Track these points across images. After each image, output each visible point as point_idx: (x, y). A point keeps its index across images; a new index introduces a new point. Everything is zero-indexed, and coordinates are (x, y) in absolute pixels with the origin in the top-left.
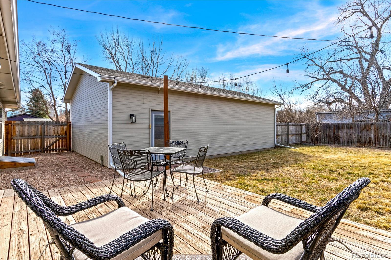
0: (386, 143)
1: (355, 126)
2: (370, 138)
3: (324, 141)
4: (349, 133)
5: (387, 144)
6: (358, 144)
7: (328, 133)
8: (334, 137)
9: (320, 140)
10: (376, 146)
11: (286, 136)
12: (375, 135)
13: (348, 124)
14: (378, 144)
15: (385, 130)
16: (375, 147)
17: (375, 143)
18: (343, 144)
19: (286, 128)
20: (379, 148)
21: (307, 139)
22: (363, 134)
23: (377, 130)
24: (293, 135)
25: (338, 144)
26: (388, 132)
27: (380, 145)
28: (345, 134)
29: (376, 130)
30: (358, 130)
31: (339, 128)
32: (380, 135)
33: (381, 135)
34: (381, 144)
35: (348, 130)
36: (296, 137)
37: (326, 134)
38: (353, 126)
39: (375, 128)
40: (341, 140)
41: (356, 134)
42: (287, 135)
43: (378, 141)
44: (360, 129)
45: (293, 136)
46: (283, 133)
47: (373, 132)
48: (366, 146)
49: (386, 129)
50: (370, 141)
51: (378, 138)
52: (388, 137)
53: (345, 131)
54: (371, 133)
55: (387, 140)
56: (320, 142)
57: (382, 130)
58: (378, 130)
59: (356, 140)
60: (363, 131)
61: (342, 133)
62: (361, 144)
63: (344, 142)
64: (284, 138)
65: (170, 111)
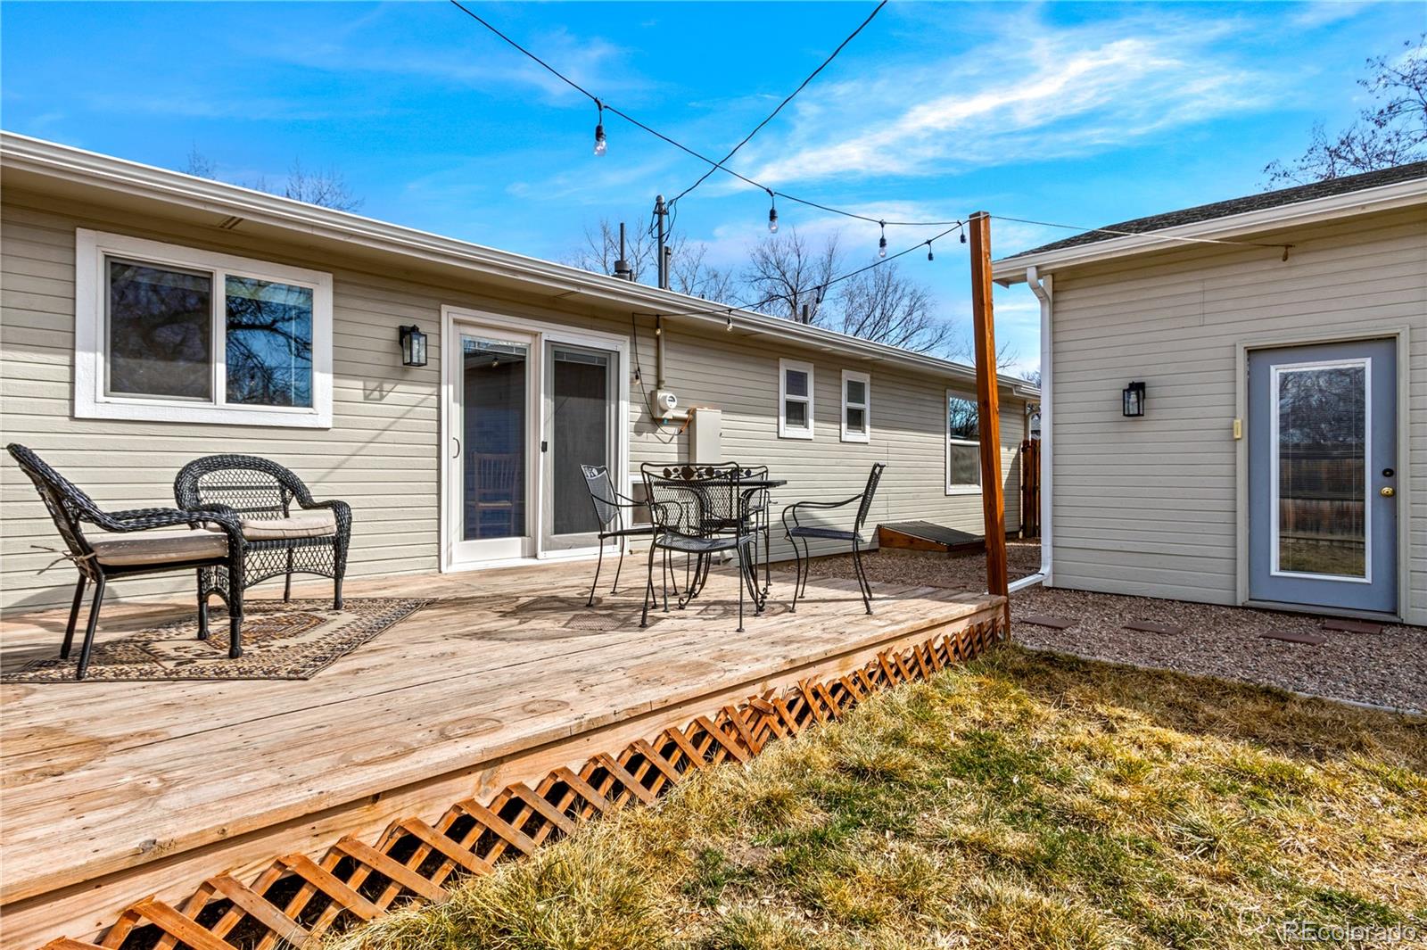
65: (1392, 339)
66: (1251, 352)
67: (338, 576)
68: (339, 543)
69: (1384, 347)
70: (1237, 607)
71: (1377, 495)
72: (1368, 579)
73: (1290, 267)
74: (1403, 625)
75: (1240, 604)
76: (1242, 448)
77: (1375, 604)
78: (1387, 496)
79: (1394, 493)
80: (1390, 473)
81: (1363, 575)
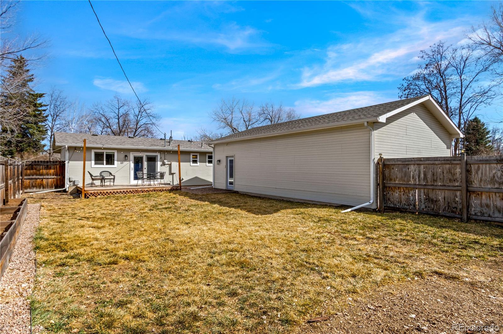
66: (227, 157)
67: (114, 182)
68: (114, 179)
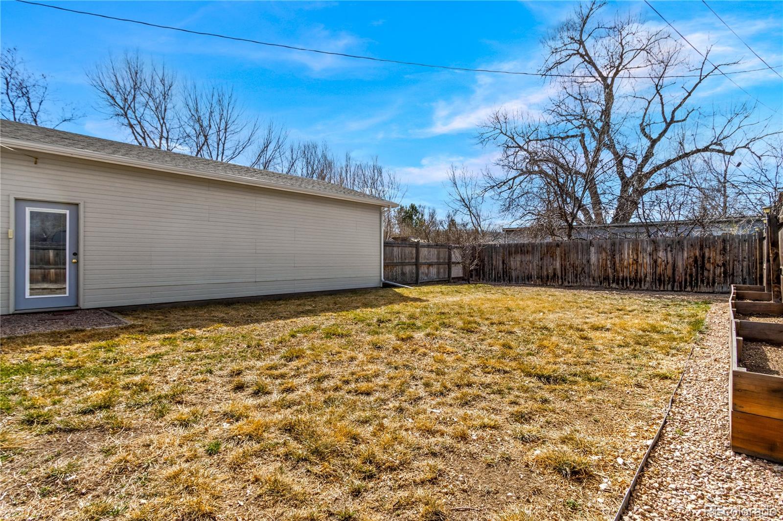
0: (576, 278)
1: (533, 249)
2: (555, 269)
3: (489, 277)
4: (525, 261)
5: (579, 280)
6: (538, 281)
7: (494, 263)
8: (503, 269)
9: (484, 276)
10: (562, 283)
11: (414, 267)
12: (562, 265)
13: (523, 246)
14: (565, 279)
15: (575, 255)
16: (561, 286)
17: (562, 278)
18: (516, 281)
19: (414, 251)
20: (566, 287)
21: (464, 274)
22: (545, 264)
23: (565, 254)
24: (430, 265)
25: (510, 281)
26: (579, 258)
27: (569, 282)
28: (518, 263)
29: (563, 255)
30: (537, 256)
31: (510, 254)
32: (568, 263)
33: (570, 264)
34: (570, 280)
35: (523, 256)
36: (438, 269)
37: (492, 265)
38: (530, 249)
39: (561, 253)
40: (514, 274)
41: (535, 264)
42: (416, 265)
43: (565, 273)
44: (541, 254)
45: (431, 268)
46: (407, 261)
47: (558, 259)
48: (549, 284)
49: (577, 253)
50: (555, 274)
51: (565, 270)
52: (580, 267)
53: (518, 258)
54: (556, 260)
55: (579, 273)
56: (483, 280)
57: (572, 256)
58: (565, 256)
59: (534, 273)
60: (545, 258)
61: (515, 262)
62: (542, 281)
63: (518, 277)
64: (408, 270)
65: (77, 205)
66: (17, 200)
69: (74, 207)
70: (9, 315)
71: (71, 262)
72: (67, 295)
73: (36, 167)
74: (81, 309)
75: (11, 313)
76: (12, 243)
77: (70, 304)
78: (75, 263)
79: (78, 261)
80: (76, 254)
81: (65, 294)
